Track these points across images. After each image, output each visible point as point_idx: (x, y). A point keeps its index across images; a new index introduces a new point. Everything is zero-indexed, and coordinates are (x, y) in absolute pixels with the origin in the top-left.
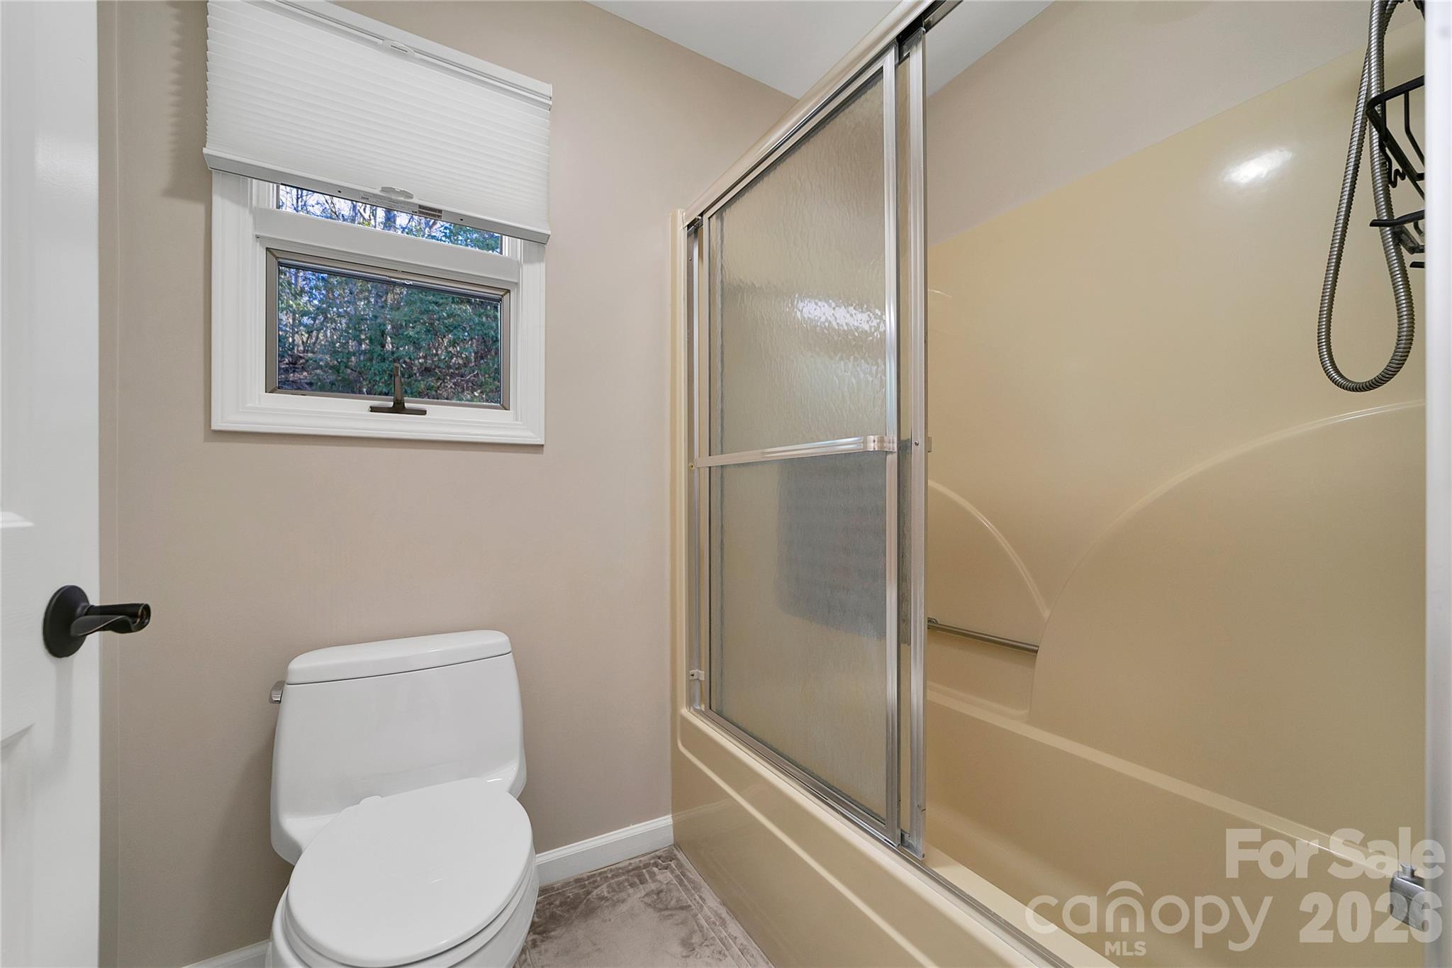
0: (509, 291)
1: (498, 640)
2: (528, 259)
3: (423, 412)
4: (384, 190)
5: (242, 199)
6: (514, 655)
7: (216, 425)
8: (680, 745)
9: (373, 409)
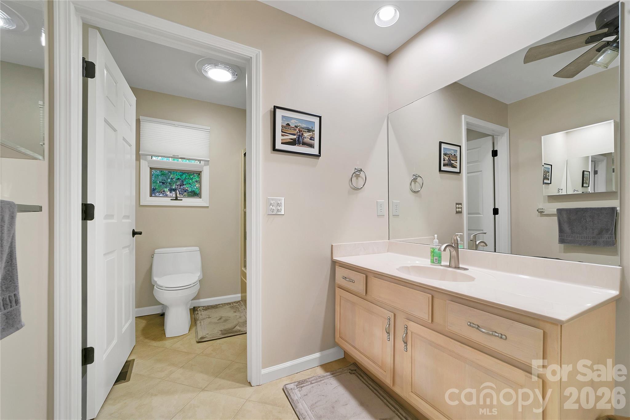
0: (201, 172)
1: (197, 248)
2: (205, 165)
3: (182, 200)
4: (173, 155)
5: (146, 160)
6: (200, 252)
7: (141, 204)
8: (242, 276)
9: (171, 200)
